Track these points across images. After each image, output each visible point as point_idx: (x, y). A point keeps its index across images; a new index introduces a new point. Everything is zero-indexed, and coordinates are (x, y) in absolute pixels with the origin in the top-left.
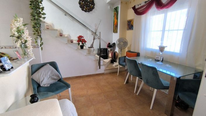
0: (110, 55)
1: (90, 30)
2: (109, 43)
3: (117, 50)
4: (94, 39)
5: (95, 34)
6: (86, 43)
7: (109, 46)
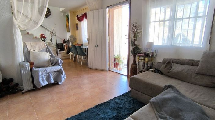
0: (66, 48)
1: (49, 30)
2: (65, 40)
3: (71, 44)
4: (52, 36)
5: (52, 33)
6: (46, 39)
7: (65, 42)
